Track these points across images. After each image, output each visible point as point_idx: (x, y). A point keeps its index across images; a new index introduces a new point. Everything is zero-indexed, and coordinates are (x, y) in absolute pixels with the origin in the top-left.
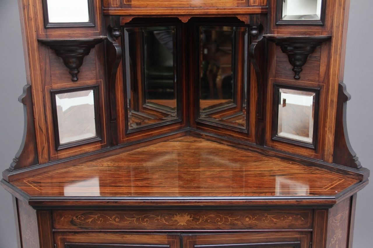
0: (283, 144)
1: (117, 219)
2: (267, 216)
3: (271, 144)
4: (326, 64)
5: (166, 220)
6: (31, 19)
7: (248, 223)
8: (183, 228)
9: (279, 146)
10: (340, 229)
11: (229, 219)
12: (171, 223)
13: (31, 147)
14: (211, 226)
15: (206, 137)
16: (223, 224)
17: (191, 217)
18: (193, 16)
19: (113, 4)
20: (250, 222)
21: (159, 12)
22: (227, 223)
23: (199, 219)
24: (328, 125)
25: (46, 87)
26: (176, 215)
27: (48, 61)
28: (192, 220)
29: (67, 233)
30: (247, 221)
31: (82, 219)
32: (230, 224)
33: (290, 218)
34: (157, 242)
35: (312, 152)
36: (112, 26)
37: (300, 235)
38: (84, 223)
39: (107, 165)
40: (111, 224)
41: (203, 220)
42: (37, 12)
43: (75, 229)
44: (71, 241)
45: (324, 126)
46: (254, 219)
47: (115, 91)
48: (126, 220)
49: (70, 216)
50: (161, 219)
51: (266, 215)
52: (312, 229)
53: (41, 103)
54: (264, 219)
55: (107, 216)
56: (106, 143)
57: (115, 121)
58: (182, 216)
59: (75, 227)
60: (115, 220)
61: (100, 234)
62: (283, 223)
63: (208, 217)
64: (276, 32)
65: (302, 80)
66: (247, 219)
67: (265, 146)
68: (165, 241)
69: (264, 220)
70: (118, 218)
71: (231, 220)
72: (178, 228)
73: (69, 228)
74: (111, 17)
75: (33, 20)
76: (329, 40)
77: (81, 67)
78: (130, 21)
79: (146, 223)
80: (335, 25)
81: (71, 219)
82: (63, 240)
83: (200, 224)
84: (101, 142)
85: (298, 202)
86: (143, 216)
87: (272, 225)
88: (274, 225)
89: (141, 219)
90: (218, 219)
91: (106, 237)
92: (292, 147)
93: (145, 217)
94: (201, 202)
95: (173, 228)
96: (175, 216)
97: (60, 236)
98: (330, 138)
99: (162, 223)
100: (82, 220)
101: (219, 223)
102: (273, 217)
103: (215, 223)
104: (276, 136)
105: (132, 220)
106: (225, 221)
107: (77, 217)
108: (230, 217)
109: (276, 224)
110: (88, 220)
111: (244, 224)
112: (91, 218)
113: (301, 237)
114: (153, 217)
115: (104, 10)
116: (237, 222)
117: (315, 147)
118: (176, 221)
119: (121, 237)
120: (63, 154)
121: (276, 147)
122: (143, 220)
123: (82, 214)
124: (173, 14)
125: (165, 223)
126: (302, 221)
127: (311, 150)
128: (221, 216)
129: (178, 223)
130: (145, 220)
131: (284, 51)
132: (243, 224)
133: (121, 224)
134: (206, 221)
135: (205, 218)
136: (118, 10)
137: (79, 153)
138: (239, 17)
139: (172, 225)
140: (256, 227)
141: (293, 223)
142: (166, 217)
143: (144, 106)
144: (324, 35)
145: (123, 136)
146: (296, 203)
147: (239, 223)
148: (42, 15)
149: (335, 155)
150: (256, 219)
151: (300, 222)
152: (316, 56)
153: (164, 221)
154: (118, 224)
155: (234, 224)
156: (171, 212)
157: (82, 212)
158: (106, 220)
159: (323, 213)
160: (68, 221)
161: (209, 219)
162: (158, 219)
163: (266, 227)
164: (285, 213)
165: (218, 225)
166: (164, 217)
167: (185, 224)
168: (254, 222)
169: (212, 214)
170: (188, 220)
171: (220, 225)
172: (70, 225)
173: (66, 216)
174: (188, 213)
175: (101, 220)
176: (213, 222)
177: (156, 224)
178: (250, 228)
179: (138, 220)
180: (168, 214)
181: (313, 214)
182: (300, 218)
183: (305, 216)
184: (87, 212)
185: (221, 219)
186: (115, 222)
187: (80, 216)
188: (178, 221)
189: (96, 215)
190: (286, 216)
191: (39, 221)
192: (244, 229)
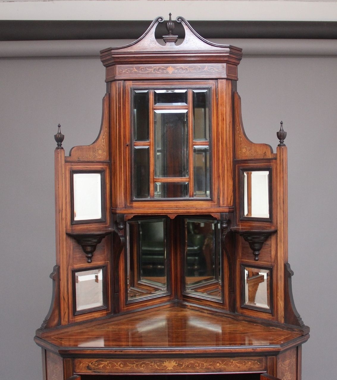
0: (250, 310)
1: (122, 365)
2: (232, 362)
3: (241, 311)
4: (275, 249)
5: (158, 366)
6: (63, 219)
7: (218, 367)
8: (171, 372)
9: (247, 313)
10: (289, 373)
11: (205, 364)
12: (162, 368)
13: (57, 312)
14: (191, 370)
15: (190, 308)
16: (200, 368)
17: (176, 363)
18: (178, 214)
19: (120, 206)
20: (220, 367)
21: (153, 211)
23: (182, 365)
24: (279, 294)
25: (69, 267)
26: (165, 361)
27: (72, 248)
28: (177, 365)
32: (206, 368)
33: (250, 363)
35: (270, 316)
36: (118, 221)
38: (97, 368)
39: (112, 328)
40: (117, 369)
41: (186, 366)
42: (67, 214)
43: (90, 373)
45: (277, 295)
46: (223, 364)
47: (118, 270)
48: (128, 366)
49: (87, 363)
50: (154, 364)
51: (232, 361)
52: (265, 371)
53: (65, 279)
55: (114, 363)
56: (110, 311)
57: (118, 293)
58: (170, 362)
59: (90, 371)
60: (120, 366)
62: (244, 367)
63: (189, 363)
64: (241, 226)
65: (260, 261)
66: (218, 365)
67: (236, 313)
69: (230, 365)
72: (167, 372)
73: (85, 372)
74: (117, 215)
75: (64, 220)
76: (275, 232)
77: (95, 252)
78: (132, 218)
79: (143, 368)
80: (279, 222)
81: (87, 365)
83: (183, 368)
84: (107, 310)
85: (254, 350)
86: (141, 362)
87: (237, 368)
89: (139, 365)
92: (255, 313)
94: (184, 351)
95: (163, 372)
96: (165, 362)
98: (281, 304)
99: (155, 368)
100: (95, 366)
101: (197, 367)
102: (237, 363)
103: (194, 368)
104: (244, 304)
105: (132, 366)
106: (202, 366)
107: (92, 363)
109: (239, 367)
110: (100, 366)
112: (102, 364)
114: (148, 364)
115: (112, 210)
117: (272, 311)
118: (165, 366)
120: (79, 319)
121: (244, 313)
122: (141, 365)
124: (163, 212)
125: (157, 368)
126: (259, 365)
127: (269, 314)
128: (199, 362)
129: (167, 368)
130: (142, 366)
131: (246, 240)
132: (215, 368)
133: (124, 369)
134: (188, 366)
135: (187, 364)
136: (123, 210)
137: (90, 318)
138: (212, 214)
139: (163, 370)
141: (252, 366)
142: (158, 364)
143: (139, 282)
144: (273, 229)
145: (123, 306)
146: (252, 351)
147: (212, 367)
148: (70, 215)
149: (285, 317)
150: (224, 365)
151: (257, 366)
152: (268, 243)
153: (156, 366)
154: (121, 369)
155: (208, 369)
156: (162, 359)
157: (96, 360)
158: (113, 366)
159: (273, 358)
160: (85, 367)
161: (190, 365)
162: (152, 365)
163: (232, 371)
164: (245, 359)
165: (196, 369)
166: (156, 363)
167: (172, 368)
168: (223, 366)
169: (192, 361)
170: (174, 366)
171: (198, 369)
172: (87, 370)
173: (84, 363)
174: (174, 360)
175: (110, 366)
176: (193, 366)
177: (150, 369)
178: (220, 371)
179: (137, 365)
180: (159, 361)
181: (266, 359)
182: (257, 363)
183: (260, 361)
184: (99, 360)
185: (199, 364)
186: (119, 368)
187: (94, 363)
188: (167, 366)
189: (106, 362)
190: (246, 362)
191: (64, 367)
192: (216, 372)
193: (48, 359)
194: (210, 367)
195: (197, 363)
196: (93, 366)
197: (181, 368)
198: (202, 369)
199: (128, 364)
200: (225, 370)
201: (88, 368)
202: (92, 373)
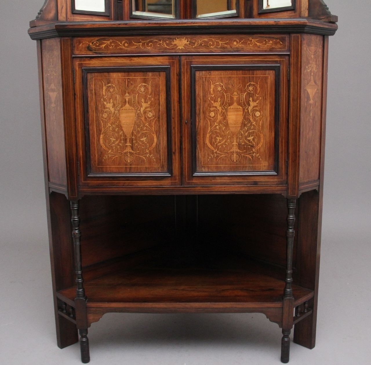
2: (252, 40)
5: (167, 45)
7: (235, 47)
8: (182, 52)
10: (314, 62)
11: (220, 42)
12: (171, 47)
13: (53, 4)
14: (204, 49)
16: (215, 47)
17: (188, 41)
20: (237, 46)
22: (218, 47)
23: (194, 43)
26: (175, 39)
28: (189, 44)
29: (84, 58)
30: (235, 45)
31: (97, 44)
32: (221, 48)
33: (271, 42)
34: (160, 64)
37: (280, 59)
38: (98, 49)
40: (121, 49)
41: (198, 44)
44: (87, 66)
46: (241, 43)
48: (133, 45)
49: (87, 42)
50: (163, 43)
51: (250, 39)
52: (288, 52)
54: (249, 42)
55: (118, 42)
57: (121, 1)
58: (180, 40)
59: (91, 53)
60: (124, 45)
61: (112, 58)
62: (265, 46)
63: (202, 41)
66: (235, 43)
68: (167, 62)
69: (249, 44)
70: (127, 43)
71: (221, 44)
72: (177, 52)
73: (85, 54)
79: (150, 47)
81: (87, 45)
82: (81, 65)
83: (195, 48)
85: (276, 23)
86: (148, 41)
87: (256, 48)
88: (257, 49)
89: (146, 44)
90: (210, 43)
91: (117, 61)
93: (150, 42)
94: (197, 23)
95: (173, 51)
96: (175, 40)
97: (78, 62)
99: (164, 48)
100: (97, 46)
101: (211, 46)
102: (256, 41)
103: (208, 46)
104: (262, 9)
105: (138, 45)
106: (217, 45)
107: (92, 43)
108: (220, 41)
109: (259, 47)
110: (102, 46)
111: (232, 47)
112: (105, 43)
113: (280, 60)
114: (156, 42)
116: (227, 46)
117: (294, 7)
118: (175, 45)
119: (129, 61)
122: (148, 44)
123: (97, 41)
125: (166, 47)
126: (281, 44)
127: (291, 12)
128: (213, 40)
129: (177, 47)
130: (150, 45)
133: (129, 49)
134: (201, 44)
135: (200, 42)
139: (172, 49)
140: (242, 49)
141: (274, 46)
142: (167, 42)
146: (274, 24)
147: (229, 46)
151: (279, 46)
153: (165, 45)
154: (126, 48)
155: (224, 48)
156: (172, 37)
157: (97, 38)
158: (117, 45)
159: (298, 37)
160: (85, 47)
161: (203, 44)
162: (160, 44)
163: (251, 51)
164: (266, 37)
165: (211, 48)
167: (183, 48)
168: (240, 45)
169: (205, 39)
170: (186, 44)
171: (212, 49)
172: (87, 51)
173: (84, 42)
174: (186, 37)
175: (113, 46)
176: (207, 46)
177: (158, 48)
178: (238, 51)
179: (143, 44)
180: (169, 38)
181: (290, 38)
182: (279, 43)
183: (283, 40)
184: (101, 39)
185: (213, 43)
186: (124, 48)
187: (95, 42)
188: (177, 45)
189: (109, 41)
190: (267, 40)
191: (61, 48)
192: (232, 52)
193: (43, 51)
195: (212, 41)
196: (94, 46)
197: (193, 47)
199: (133, 43)
201: (89, 48)
202: (93, 54)
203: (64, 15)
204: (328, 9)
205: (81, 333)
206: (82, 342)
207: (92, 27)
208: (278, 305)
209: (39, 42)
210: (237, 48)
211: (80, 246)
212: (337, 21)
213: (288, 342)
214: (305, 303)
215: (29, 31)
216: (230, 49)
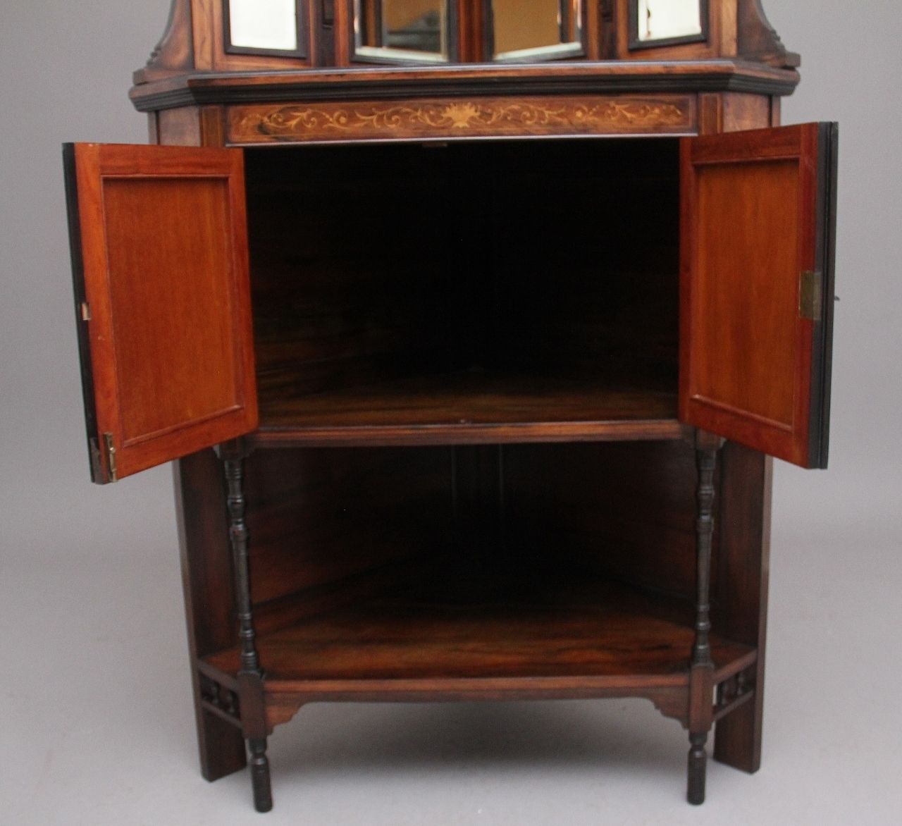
1: (342, 118)
2: (614, 108)
5: (432, 118)
7: (580, 121)
8: (463, 134)
11: (547, 113)
12: (441, 124)
14: (513, 128)
16: (536, 123)
17: (476, 111)
20: (584, 120)
22: (542, 122)
23: (490, 115)
26: (450, 106)
28: (480, 117)
30: (578, 117)
31: (280, 120)
32: (550, 124)
33: (657, 111)
38: (282, 129)
40: (331, 129)
41: (499, 117)
43: (265, 142)
46: (591, 113)
48: (358, 120)
49: (258, 116)
50: (423, 115)
51: (612, 104)
52: (695, 133)
54: (609, 112)
55: (324, 114)
57: (331, 27)
58: (460, 109)
59: (265, 138)
60: (338, 121)
62: (643, 120)
63: (510, 110)
66: (579, 114)
69: (609, 116)
70: (344, 117)
71: (549, 116)
72: (454, 133)
73: (255, 140)
79: (394, 125)
81: (258, 122)
83: (493, 125)
86: (390, 110)
87: (625, 124)
88: (627, 125)
89: (385, 118)
90: (525, 113)
93: (397, 113)
94: (495, 71)
95: (445, 133)
96: (448, 109)
99: (424, 125)
100: (278, 123)
101: (528, 122)
102: (626, 109)
103: (521, 122)
104: (637, 41)
105: (369, 120)
106: (539, 118)
107: (270, 117)
108: (548, 109)
109: (631, 122)
110: (291, 123)
111: (574, 123)
112: (296, 117)
114: (407, 113)
116: (562, 120)
117: (706, 36)
118: (450, 119)
122: (389, 118)
123: (280, 112)
125: (430, 123)
126: (678, 116)
127: (700, 45)
128: (532, 107)
129: (453, 123)
130: (394, 118)
132: (571, 123)
133: (348, 130)
134: (505, 118)
135: (503, 112)
139: (443, 128)
141: (662, 120)
142: (432, 112)
146: (663, 71)
147: (565, 121)
149: (740, 38)
150: (595, 114)
151: (676, 120)
153: (428, 120)
154: (343, 128)
155: (555, 124)
156: (440, 101)
157: (279, 107)
158: (323, 121)
159: (715, 100)
160: (254, 126)
161: (509, 115)
162: (417, 117)
163: (614, 130)
164: (646, 100)
165: (527, 126)
166: (428, 111)
167: (467, 125)
168: (591, 119)
169: (514, 105)
170: (472, 118)
171: (530, 126)
172: (258, 134)
173: (250, 116)
174: (472, 102)
175: (313, 123)
176: (518, 120)
177: (412, 127)
178: (585, 132)
179: (380, 118)
180: (437, 105)
181: (697, 101)
182: (674, 112)
183: (682, 106)
184: (288, 108)
185: (532, 112)
186: (337, 125)
187: (275, 116)
188: (453, 118)
189: (304, 112)
190: (648, 107)
191: (201, 128)
192: (574, 133)
193: (163, 135)
194: (559, 119)
195: (528, 109)
196: (273, 124)
198: (540, 124)
199: (358, 115)
200: (595, 128)
201: (262, 129)
202: (271, 142)
203: (207, 57)
204: (778, 39)
205: (253, 748)
206: (256, 769)
207: (267, 82)
208: (680, 679)
209: (154, 115)
210: (584, 125)
211: (248, 559)
212: (799, 65)
213: (702, 761)
214: (737, 676)
215: (131, 92)
216: (569, 127)
